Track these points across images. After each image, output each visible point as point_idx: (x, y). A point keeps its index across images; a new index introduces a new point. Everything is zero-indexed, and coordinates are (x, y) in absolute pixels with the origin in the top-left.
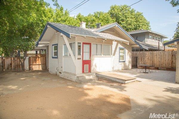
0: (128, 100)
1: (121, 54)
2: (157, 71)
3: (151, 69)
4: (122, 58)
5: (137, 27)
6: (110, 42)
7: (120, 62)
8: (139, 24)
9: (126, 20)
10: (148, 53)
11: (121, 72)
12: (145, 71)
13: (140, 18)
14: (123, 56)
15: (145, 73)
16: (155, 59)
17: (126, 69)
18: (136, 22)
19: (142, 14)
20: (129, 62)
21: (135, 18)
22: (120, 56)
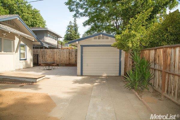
0: (48, 97)
1: (22, 51)
2: (59, 67)
3: (54, 66)
4: (22, 55)
5: (34, 23)
6: (12, 36)
7: (20, 60)
8: (36, 22)
9: (23, 14)
10: (49, 51)
11: (23, 71)
12: (48, 68)
13: (37, 15)
14: (24, 54)
15: (49, 70)
16: (55, 56)
17: (27, 68)
18: (33, 18)
19: (39, 12)
20: (31, 60)
21: (31, 14)
22: (20, 54)
